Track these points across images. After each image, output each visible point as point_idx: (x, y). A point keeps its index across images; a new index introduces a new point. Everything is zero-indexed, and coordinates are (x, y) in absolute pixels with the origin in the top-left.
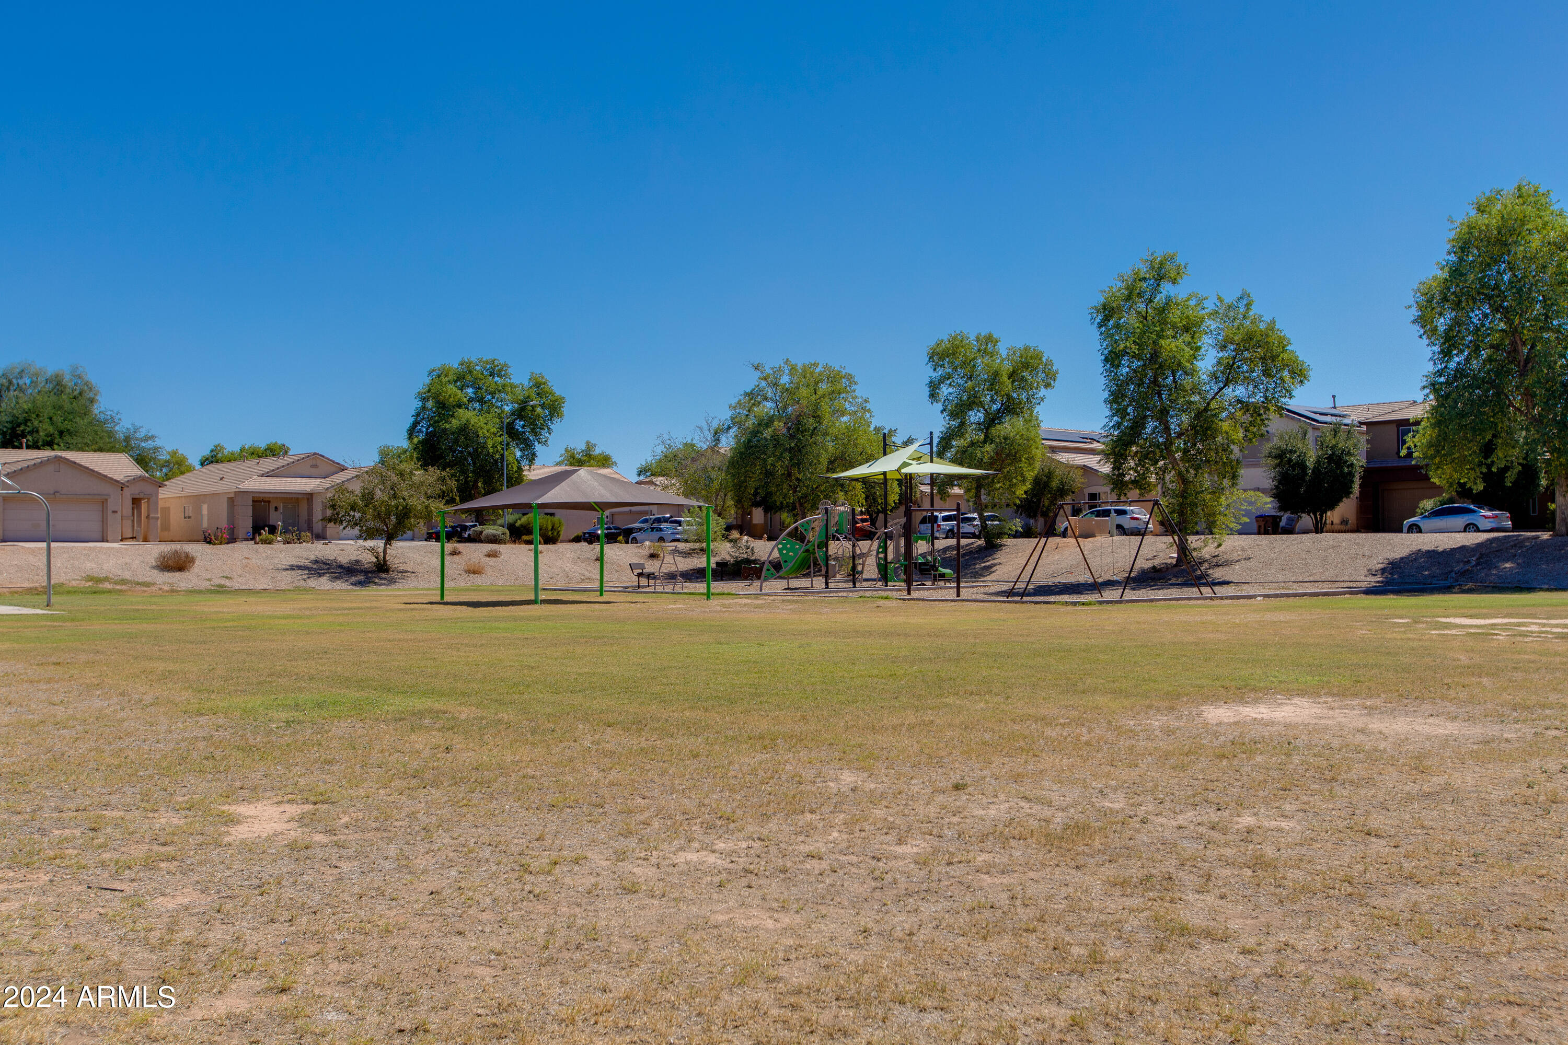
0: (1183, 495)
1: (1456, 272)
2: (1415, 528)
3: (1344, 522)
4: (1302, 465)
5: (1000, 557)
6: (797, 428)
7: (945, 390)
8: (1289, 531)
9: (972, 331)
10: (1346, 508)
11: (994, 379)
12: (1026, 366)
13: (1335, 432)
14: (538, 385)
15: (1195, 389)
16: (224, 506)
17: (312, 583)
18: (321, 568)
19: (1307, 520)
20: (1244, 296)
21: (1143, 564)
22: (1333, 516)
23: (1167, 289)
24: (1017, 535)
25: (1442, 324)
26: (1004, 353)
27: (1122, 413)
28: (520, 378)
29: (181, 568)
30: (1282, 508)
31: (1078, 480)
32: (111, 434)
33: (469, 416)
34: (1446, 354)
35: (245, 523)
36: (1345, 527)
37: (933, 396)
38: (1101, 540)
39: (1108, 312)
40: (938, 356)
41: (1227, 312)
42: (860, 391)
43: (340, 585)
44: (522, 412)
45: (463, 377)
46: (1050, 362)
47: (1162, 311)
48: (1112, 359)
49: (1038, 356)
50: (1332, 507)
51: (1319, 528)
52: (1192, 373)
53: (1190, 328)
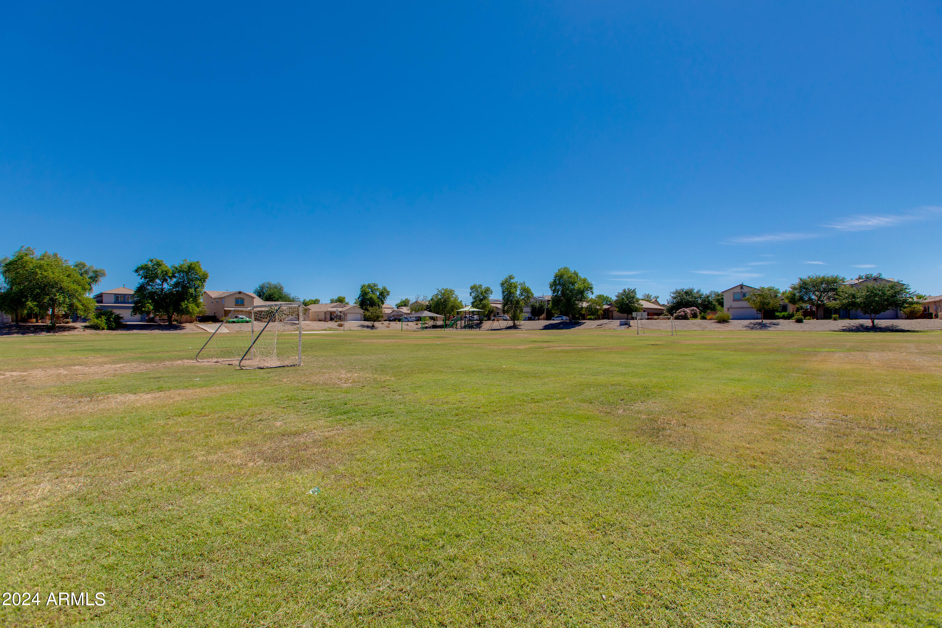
0: (514, 314)
1: (555, 281)
2: (553, 320)
3: (544, 318)
4: (536, 307)
5: (483, 324)
6: (445, 301)
7: (473, 294)
8: (534, 320)
9: (478, 284)
10: (544, 316)
11: (482, 293)
12: (487, 290)
13: (541, 302)
14: (384, 289)
15: (516, 297)
16: (323, 314)
17: (364, 329)
18: (363, 326)
19: (537, 318)
20: (524, 282)
21: (508, 326)
22: (541, 317)
23: (512, 280)
24: (486, 320)
25: (553, 288)
26: (483, 288)
27: (505, 301)
28: (380, 287)
29: (341, 326)
30: (532, 315)
31: (495, 309)
32: (289, 298)
33: (371, 295)
34: (554, 293)
35: (329, 317)
36: (544, 319)
37: (470, 295)
38: (500, 322)
39: (502, 284)
40: (472, 288)
41: (521, 284)
42: (456, 293)
43: (368, 329)
44: (382, 294)
45: (369, 286)
46: (491, 290)
47: (511, 284)
48: (503, 292)
49: (489, 288)
50: (541, 315)
51: (539, 319)
52: (516, 294)
53: (515, 287)
